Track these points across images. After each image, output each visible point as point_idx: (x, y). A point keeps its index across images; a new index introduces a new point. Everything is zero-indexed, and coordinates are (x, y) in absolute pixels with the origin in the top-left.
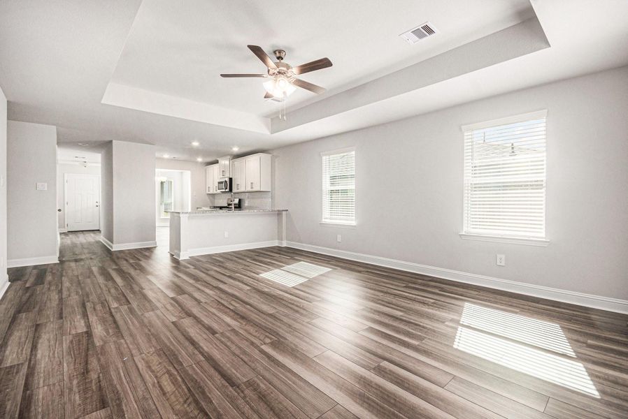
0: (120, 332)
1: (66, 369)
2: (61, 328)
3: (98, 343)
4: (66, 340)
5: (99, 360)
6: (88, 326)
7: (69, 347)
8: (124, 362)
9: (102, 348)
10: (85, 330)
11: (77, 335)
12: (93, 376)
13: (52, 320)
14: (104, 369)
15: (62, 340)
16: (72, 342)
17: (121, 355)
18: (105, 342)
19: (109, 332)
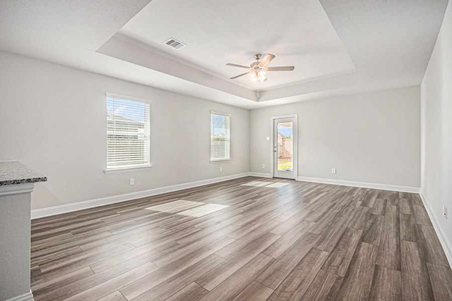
0: (345, 231)
1: (381, 228)
2: (379, 255)
3: (361, 232)
4: (378, 242)
5: (365, 225)
6: (359, 245)
7: (377, 237)
8: (357, 219)
9: (360, 229)
10: (363, 243)
11: (369, 242)
12: (371, 221)
13: (386, 269)
14: (366, 221)
15: (380, 244)
16: (375, 239)
17: (355, 223)
18: (357, 230)
19: (351, 234)
